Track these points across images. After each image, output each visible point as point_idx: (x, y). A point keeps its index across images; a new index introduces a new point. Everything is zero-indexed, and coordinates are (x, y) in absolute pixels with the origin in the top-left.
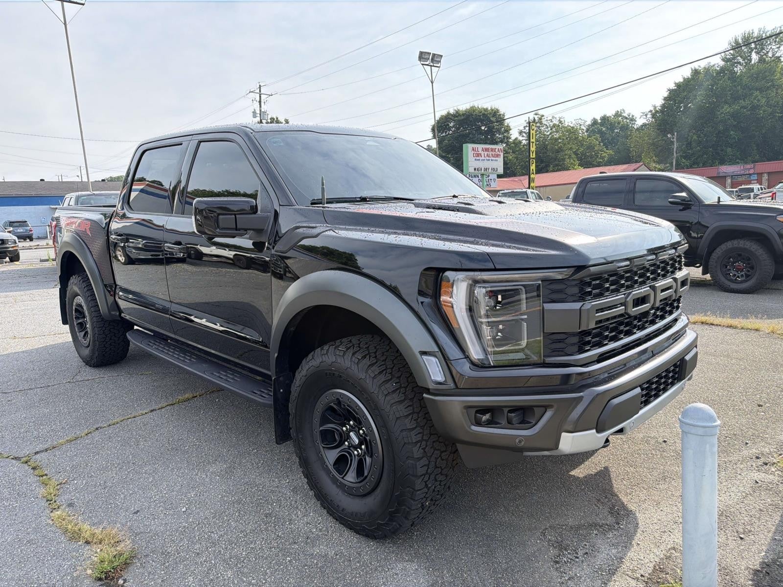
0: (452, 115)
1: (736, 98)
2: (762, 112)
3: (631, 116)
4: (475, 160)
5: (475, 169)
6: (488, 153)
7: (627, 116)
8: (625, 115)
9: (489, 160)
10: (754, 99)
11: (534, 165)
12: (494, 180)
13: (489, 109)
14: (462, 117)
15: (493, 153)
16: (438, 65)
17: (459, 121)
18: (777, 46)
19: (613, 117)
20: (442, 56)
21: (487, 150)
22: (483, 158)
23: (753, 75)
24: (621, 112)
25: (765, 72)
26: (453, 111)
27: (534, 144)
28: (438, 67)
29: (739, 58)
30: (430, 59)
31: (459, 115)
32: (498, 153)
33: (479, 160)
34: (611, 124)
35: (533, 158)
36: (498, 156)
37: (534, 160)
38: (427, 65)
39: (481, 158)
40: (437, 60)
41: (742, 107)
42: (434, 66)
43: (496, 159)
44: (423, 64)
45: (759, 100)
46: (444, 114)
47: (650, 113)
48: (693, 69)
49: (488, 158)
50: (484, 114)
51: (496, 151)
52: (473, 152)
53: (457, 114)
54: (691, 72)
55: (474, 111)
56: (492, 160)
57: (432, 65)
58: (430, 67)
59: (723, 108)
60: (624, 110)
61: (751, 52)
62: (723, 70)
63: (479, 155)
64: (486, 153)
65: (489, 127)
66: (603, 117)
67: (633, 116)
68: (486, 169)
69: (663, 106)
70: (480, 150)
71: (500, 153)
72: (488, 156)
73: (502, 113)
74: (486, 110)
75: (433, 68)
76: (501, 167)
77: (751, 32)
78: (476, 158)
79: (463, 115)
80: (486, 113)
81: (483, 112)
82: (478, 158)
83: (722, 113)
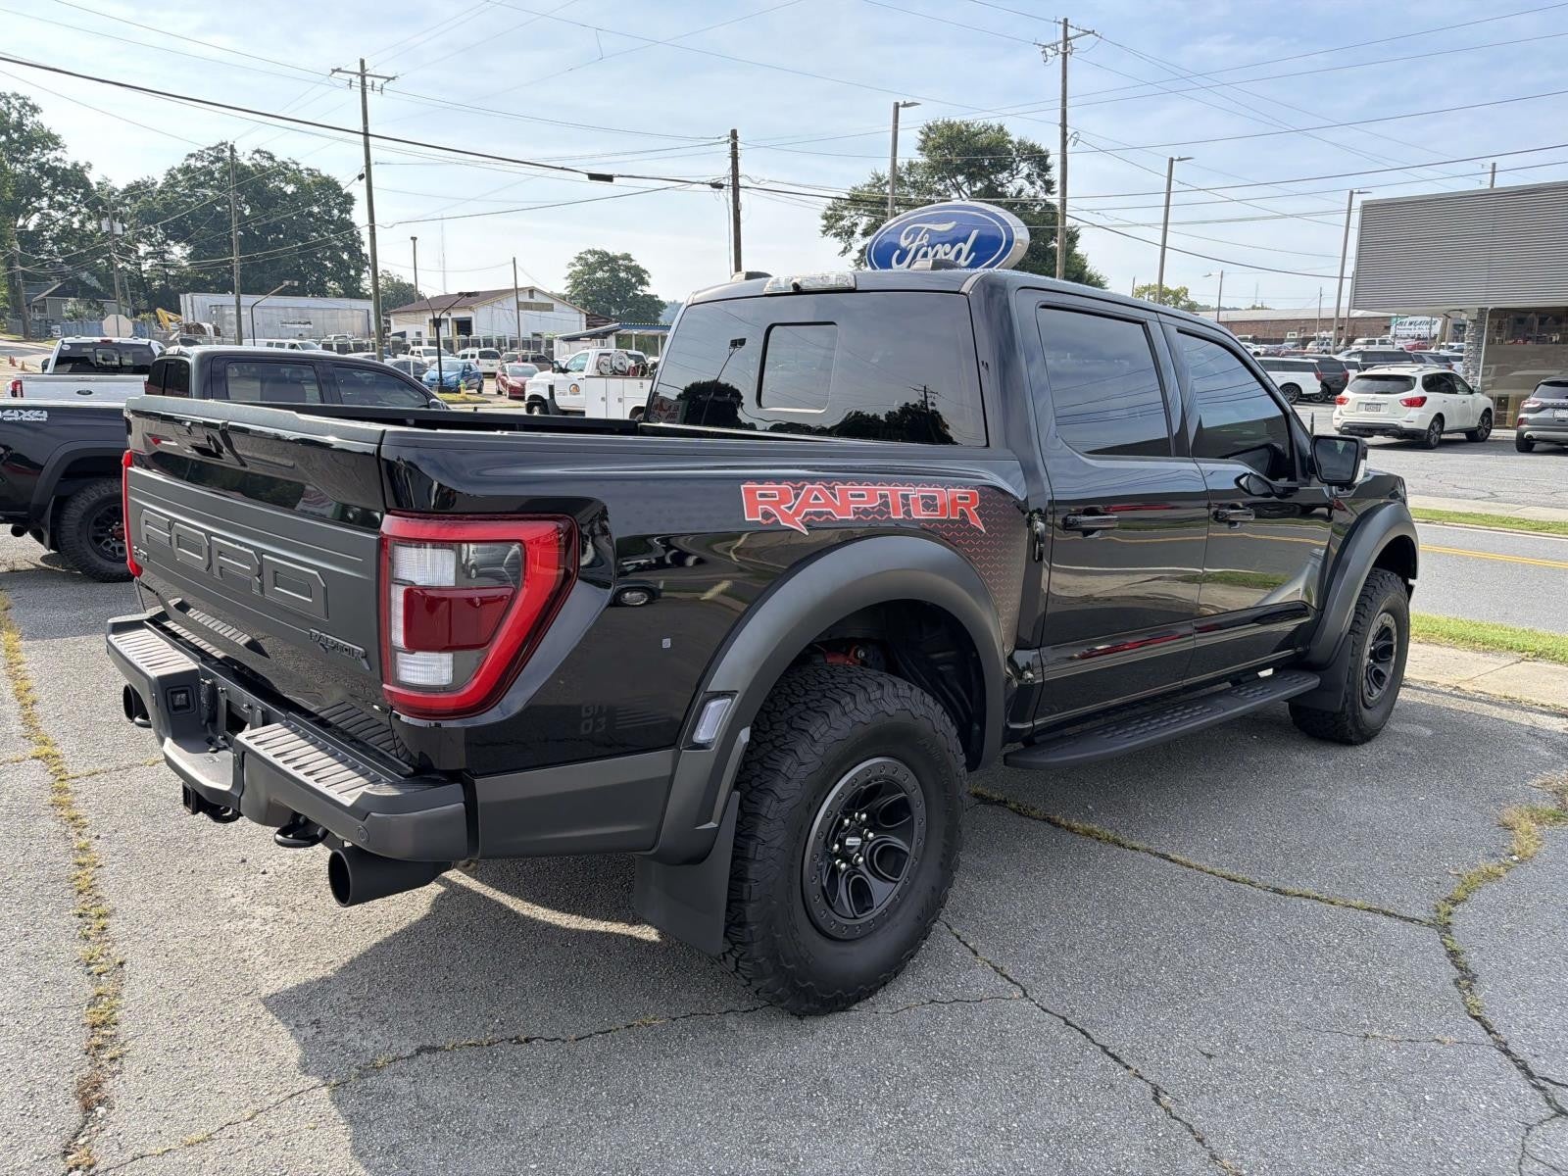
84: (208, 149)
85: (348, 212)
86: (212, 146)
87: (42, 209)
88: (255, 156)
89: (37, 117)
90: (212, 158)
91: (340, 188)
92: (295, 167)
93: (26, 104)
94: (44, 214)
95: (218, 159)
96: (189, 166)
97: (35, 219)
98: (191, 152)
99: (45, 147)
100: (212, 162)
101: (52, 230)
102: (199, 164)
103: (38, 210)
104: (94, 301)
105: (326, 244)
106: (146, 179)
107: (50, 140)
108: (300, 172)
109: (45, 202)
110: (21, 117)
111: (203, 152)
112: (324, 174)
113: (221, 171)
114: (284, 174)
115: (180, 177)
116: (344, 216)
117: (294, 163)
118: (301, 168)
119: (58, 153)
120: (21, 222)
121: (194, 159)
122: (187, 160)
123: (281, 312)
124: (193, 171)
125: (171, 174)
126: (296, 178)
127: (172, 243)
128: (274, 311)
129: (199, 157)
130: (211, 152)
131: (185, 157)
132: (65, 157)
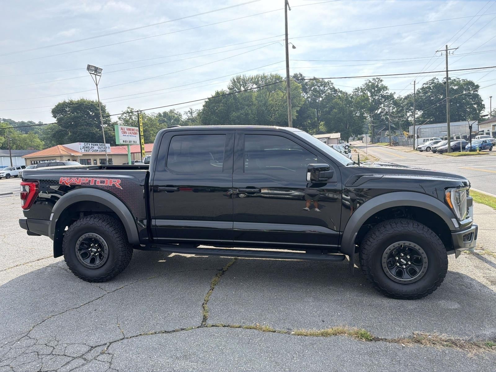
0: (67, 103)
1: (238, 109)
2: (250, 117)
3: (179, 113)
4: (123, 135)
5: (124, 141)
6: (131, 132)
7: (177, 113)
8: (176, 112)
9: (131, 136)
10: (246, 110)
11: (143, 139)
12: (109, 147)
13: (95, 101)
14: (76, 105)
15: (133, 132)
16: (100, 75)
17: (73, 107)
18: (252, 85)
19: (169, 113)
20: (102, 69)
21: (129, 129)
22: (128, 134)
23: (243, 98)
24: (173, 111)
25: (249, 97)
26: (68, 101)
27: (142, 127)
28: (100, 76)
29: (236, 88)
30: (95, 70)
31: (73, 104)
32: (136, 132)
33: (125, 135)
34: (169, 117)
35: (142, 135)
36: (136, 134)
37: (143, 137)
38: (93, 74)
39: (126, 135)
40: (99, 71)
41: (241, 114)
42: (97, 75)
43: (136, 135)
44: (90, 73)
45: (248, 111)
46: (61, 102)
47: (189, 113)
48: (216, 92)
49: (131, 135)
50: (92, 105)
51: (135, 131)
52: (122, 130)
53: (71, 103)
54: (215, 93)
55: (84, 102)
56: (133, 136)
57: (96, 74)
58: (95, 75)
59: (232, 113)
60: (174, 109)
61: (241, 86)
62: (230, 94)
63: (125, 132)
64: (129, 132)
65: (95, 113)
66: (164, 113)
67: (180, 113)
68: (130, 142)
69: (204, 110)
70: (126, 129)
71: (137, 132)
72: (130, 133)
73: (103, 105)
74: (93, 102)
75: (96, 76)
76: (138, 140)
77: (240, 76)
78: (123, 134)
79: (77, 104)
80: (93, 104)
81: (91, 103)
82: (125, 134)
83: (233, 116)
84: (429, 81)
85: (477, 91)
86: (431, 79)
87: (382, 107)
88: (444, 80)
89: (382, 83)
90: (431, 83)
91: (474, 84)
92: (458, 80)
93: (379, 80)
94: (382, 108)
95: (432, 83)
96: (424, 87)
97: (380, 110)
98: (424, 83)
99: (384, 90)
100: (430, 84)
101: (384, 113)
102: (426, 86)
103: (381, 108)
104: (393, 131)
105: (468, 103)
106: (410, 93)
107: (385, 88)
108: (460, 81)
109: (382, 105)
110: (378, 84)
111: (428, 82)
112: (468, 80)
113: (433, 86)
114: (454, 83)
115: (421, 91)
116: (475, 92)
117: (458, 79)
118: (460, 80)
119: (387, 91)
120: (376, 112)
121: (425, 85)
122: (423, 85)
123: (440, 128)
124: (425, 89)
125: (418, 91)
126: (458, 84)
127: (417, 111)
128: (438, 129)
129: (427, 84)
130: (430, 81)
131: (422, 84)
132: (388, 92)
